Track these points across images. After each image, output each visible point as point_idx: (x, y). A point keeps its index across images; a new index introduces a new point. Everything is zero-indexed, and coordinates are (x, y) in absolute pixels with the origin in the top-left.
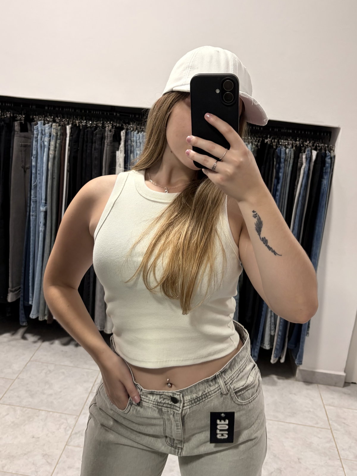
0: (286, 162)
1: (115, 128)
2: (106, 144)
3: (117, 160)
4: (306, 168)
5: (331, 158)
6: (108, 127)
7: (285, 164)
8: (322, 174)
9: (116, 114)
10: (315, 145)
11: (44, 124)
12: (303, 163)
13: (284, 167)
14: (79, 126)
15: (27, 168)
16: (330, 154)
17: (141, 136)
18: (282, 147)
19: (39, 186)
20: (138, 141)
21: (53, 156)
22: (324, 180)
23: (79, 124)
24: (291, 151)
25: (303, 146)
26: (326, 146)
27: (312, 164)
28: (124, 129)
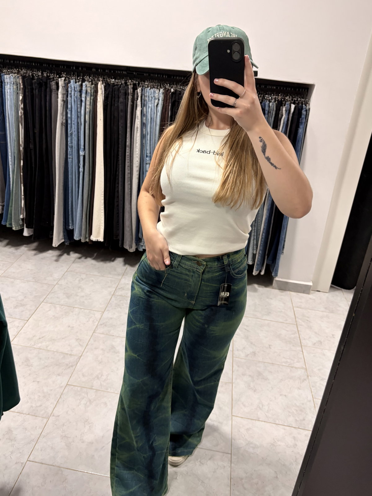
0: (269, 114)
4: (285, 119)
5: (306, 111)
7: (268, 116)
8: (299, 124)
11: (76, 83)
12: (283, 115)
13: (268, 118)
16: (305, 107)
17: (152, 91)
18: (266, 101)
19: (74, 134)
20: (150, 96)
22: (300, 129)
24: (274, 104)
25: (284, 100)
27: (291, 115)
28: (140, 87)
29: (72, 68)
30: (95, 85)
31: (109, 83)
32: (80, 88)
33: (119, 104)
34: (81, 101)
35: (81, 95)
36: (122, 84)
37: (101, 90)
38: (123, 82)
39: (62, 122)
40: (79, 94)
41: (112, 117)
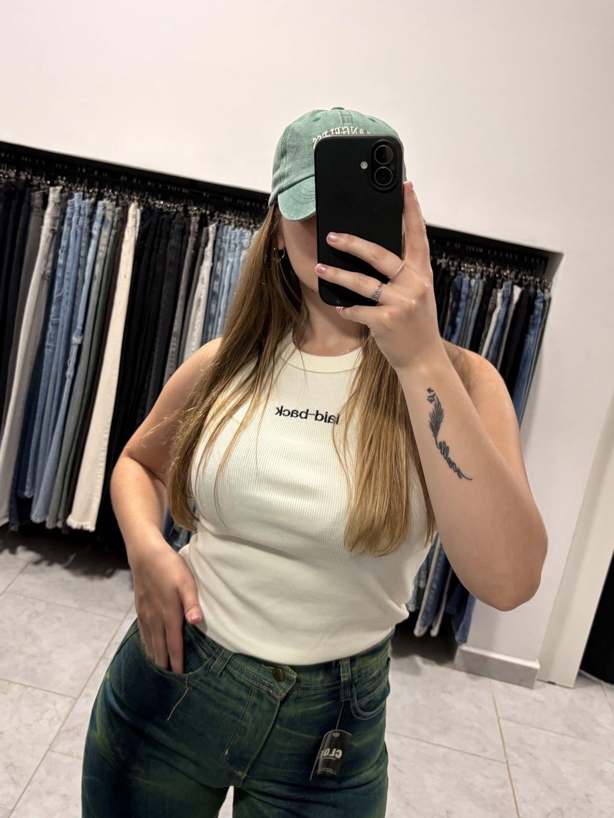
0: (469, 301)
4: (500, 314)
5: (544, 302)
7: (467, 304)
8: (528, 326)
10: (520, 276)
11: (84, 198)
12: (497, 305)
13: (465, 309)
16: (542, 294)
17: (238, 233)
18: (465, 275)
20: (233, 242)
22: (528, 337)
24: (479, 282)
25: (500, 277)
26: (537, 282)
27: (513, 308)
28: (215, 221)
29: (79, 169)
30: (123, 207)
31: (152, 208)
32: (91, 210)
33: (169, 252)
34: (90, 236)
35: (91, 225)
36: (177, 212)
37: (134, 220)
38: (181, 209)
39: (44, 272)
40: (87, 221)
41: (151, 274)
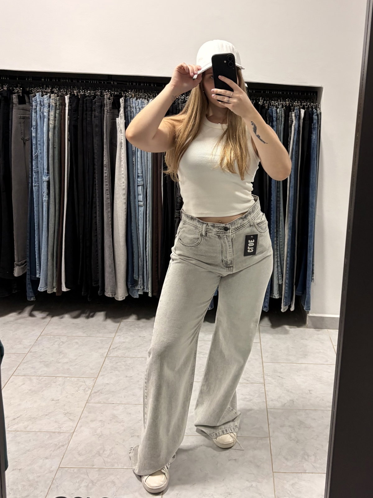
1: (113, 96)
2: (105, 111)
3: (118, 126)
4: (296, 125)
5: (318, 115)
6: (107, 95)
8: (311, 129)
9: (114, 83)
10: (303, 104)
12: (293, 121)
14: (78, 95)
15: (27, 140)
16: (316, 111)
17: (140, 102)
18: (273, 107)
19: (40, 157)
21: (53, 126)
22: (313, 135)
23: (77, 94)
24: (281, 110)
25: (292, 106)
26: (312, 105)
27: (302, 121)
28: (123, 96)
30: (61, 96)
